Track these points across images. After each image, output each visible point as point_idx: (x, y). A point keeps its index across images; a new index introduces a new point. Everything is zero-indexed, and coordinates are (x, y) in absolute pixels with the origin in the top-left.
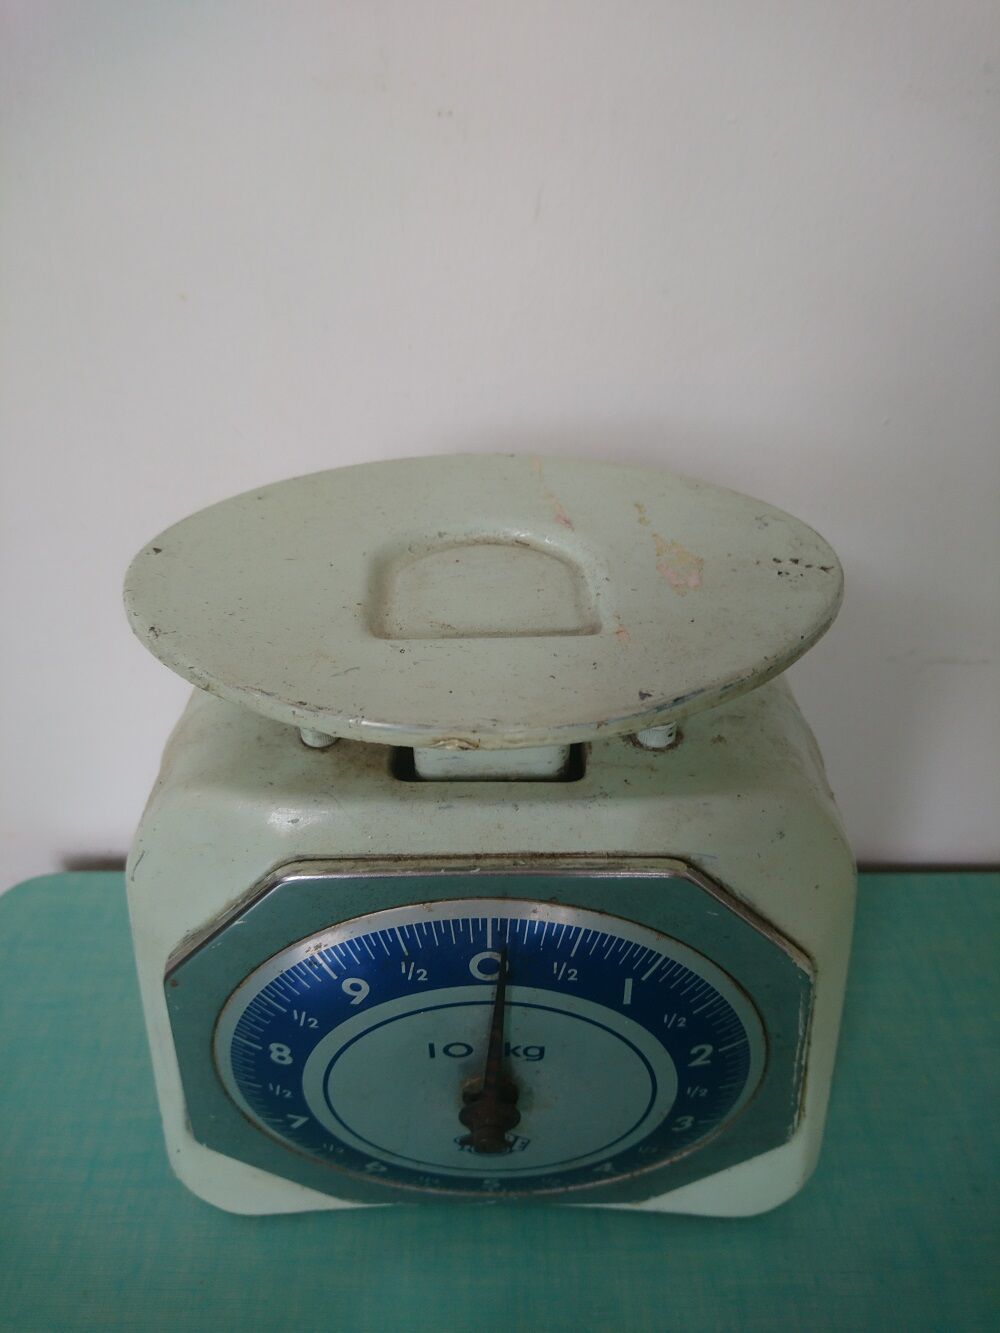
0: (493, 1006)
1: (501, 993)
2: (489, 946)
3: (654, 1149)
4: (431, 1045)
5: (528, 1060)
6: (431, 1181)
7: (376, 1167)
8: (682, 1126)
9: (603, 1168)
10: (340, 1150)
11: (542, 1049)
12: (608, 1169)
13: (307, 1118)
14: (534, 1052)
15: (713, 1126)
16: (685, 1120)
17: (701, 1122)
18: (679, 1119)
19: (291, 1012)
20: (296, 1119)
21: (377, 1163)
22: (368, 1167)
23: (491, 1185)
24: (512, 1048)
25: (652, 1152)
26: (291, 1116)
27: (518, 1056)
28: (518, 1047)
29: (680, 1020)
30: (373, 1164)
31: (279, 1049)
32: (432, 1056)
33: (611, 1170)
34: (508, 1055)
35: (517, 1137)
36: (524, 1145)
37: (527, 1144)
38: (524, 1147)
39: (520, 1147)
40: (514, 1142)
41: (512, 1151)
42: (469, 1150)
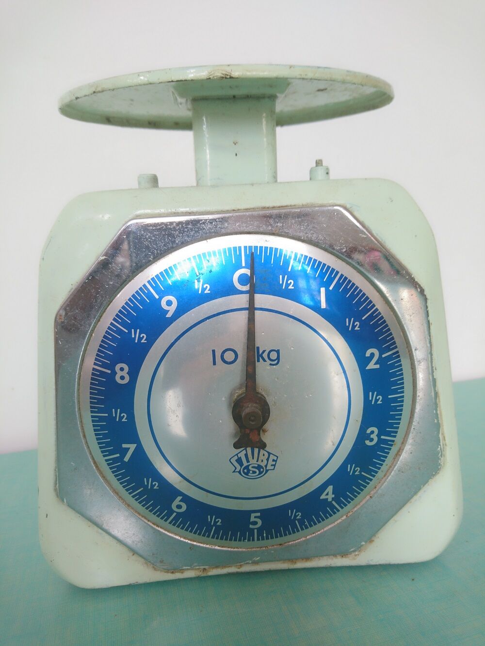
0: (247, 311)
1: (252, 301)
2: (244, 265)
3: (357, 470)
4: (214, 351)
5: (271, 364)
6: (215, 522)
7: (179, 507)
8: (372, 440)
9: (327, 494)
10: (155, 484)
11: (278, 352)
12: (330, 497)
13: (136, 445)
14: (274, 356)
15: (392, 445)
16: (372, 432)
17: (382, 437)
18: (368, 431)
19: (130, 332)
20: (128, 449)
21: (179, 498)
22: (174, 507)
23: (255, 523)
24: (260, 352)
25: (357, 473)
26: (124, 446)
27: (265, 361)
28: (264, 351)
29: (355, 324)
30: (178, 501)
31: (122, 369)
32: (214, 363)
33: (333, 498)
34: (258, 361)
35: (269, 454)
36: (274, 463)
37: (276, 461)
38: (274, 465)
39: (272, 465)
40: (268, 460)
41: (267, 471)
42: (239, 472)
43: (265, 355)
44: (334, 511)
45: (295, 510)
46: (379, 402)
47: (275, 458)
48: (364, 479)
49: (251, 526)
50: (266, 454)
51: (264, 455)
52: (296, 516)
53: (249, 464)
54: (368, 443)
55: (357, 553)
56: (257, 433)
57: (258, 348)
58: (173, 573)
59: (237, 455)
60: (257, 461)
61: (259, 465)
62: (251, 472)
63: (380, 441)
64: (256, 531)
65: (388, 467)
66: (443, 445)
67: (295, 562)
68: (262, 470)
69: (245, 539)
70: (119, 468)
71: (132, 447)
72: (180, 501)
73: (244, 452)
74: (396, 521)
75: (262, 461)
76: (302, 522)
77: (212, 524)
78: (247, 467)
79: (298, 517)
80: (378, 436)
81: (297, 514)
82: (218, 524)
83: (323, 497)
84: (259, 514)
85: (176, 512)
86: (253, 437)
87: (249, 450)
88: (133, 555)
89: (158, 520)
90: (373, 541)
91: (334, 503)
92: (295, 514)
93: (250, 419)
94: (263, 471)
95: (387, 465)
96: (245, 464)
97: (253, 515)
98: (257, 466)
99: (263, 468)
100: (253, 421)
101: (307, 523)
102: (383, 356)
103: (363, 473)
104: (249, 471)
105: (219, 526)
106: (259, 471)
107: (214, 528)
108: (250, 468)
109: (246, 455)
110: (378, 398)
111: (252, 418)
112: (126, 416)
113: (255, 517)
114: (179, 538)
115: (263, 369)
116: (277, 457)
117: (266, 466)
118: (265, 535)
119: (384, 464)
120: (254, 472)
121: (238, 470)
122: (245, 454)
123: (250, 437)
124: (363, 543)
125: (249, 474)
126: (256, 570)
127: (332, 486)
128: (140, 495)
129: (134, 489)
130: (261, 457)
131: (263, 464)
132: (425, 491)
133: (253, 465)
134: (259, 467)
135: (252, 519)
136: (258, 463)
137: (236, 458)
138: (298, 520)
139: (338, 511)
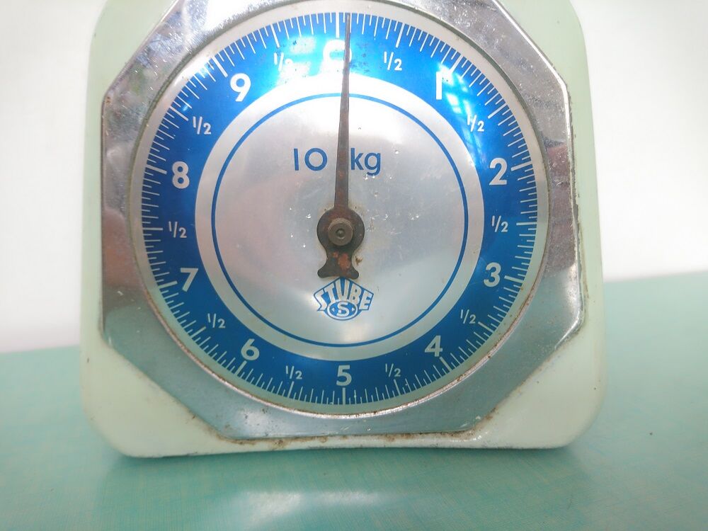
0: (340, 98)
1: (346, 83)
2: (337, 36)
3: (473, 318)
4: (296, 151)
5: (369, 174)
6: (295, 376)
7: (250, 353)
8: (492, 280)
9: (434, 347)
10: (221, 322)
11: (378, 156)
12: (438, 351)
13: (197, 269)
14: (373, 161)
15: (518, 290)
16: (494, 269)
17: (506, 277)
18: (489, 267)
19: (191, 120)
20: (188, 274)
21: (251, 341)
22: (244, 352)
23: (343, 379)
24: (356, 156)
25: (472, 322)
26: (183, 270)
27: (361, 168)
28: (360, 155)
29: (479, 124)
30: (248, 345)
31: (180, 169)
32: (297, 168)
33: (440, 353)
34: (353, 168)
35: (363, 289)
36: (368, 302)
37: (371, 299)
38: (369, 305)
39: (365, 304)
40: (361, 297)
41: (359, 311)
42: (326, 311)
43: (362, 161)
44: (443, 371)
45: (392, 365)
46: (504, 230)
47: (370, 296)
48: (481, 331)
49: (338, 383)
50: (359, 290)
51: (356, 291)
52: (394, 373)
53: (338, 301)
54: (487, 282)
55: (470, 432)
56: (347, 257)
57: (353, 150)
58: (241, 443)
59: (323, 289)
60: (348, 298)
61: (349, 303)
62: (340, 311)
63: (503, 282)
64: (344, 390)
65: (512, 319)
66: (585, 297)
67: (393, 439)
68: (353, 309)
69: (330, 401)
70: (177, 300)
71: (193, 272)
72: (251, 345)
73: (332, 286)
74: (521, 394)
75: (354, 298)
76: (401, 384)
77: (291, 377)
78: (335, 306)
79: (397, 375)
80: (501, 275)
81: (395, 370)
82: (298, 378)
83: (428, 350)
84: (348, 367)
85: (247, 360)
86: (343, 263)
87: (338, 283)
88: (194, 417)
89: (224, 371)
90: (491, 417)
91: (441, 358)
92: (393, 370)
93: (337, 232)
94: (355, 311)
95: (511, 316)
96: (333, 301)
97: (341, 368)
98: (346, 304)
99: (355, 308)
100: (341, 236)
101: (407, 384)
102: (513, 169)
103: (479, 323)
104: (337, 309)
105: (298, 380)
106: (350, 310)
107: (293, 383)
108: (339, 306)
109: (335, 290)
110: (502, 224)
111: (340, 232)
112: (185, 231)
113: (344, 371)
114: (250, 397)
115: (357, 179)
116: (373, 294)
117: (358, 305)
118: (355, 396)
119: (508, 314)
120: (344, 312)
121: (323, 308)
122: (333, 289)
123: (339, 263)
124: (479, 418)
125: (338, 314)
126: (344, 446)
127: (440, 337)
128: (203, 336)
129: (195, 328)
130: (353, 293)
131: (354, 303)
132: (559, 357)
133: (343, 303)
134: (350, 306)
135: (340, 373)
136: (349, 301)
137: (322, 292)
138: (397, 378)
139: (448, 371)
